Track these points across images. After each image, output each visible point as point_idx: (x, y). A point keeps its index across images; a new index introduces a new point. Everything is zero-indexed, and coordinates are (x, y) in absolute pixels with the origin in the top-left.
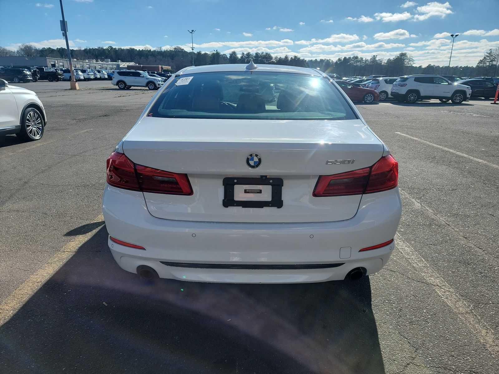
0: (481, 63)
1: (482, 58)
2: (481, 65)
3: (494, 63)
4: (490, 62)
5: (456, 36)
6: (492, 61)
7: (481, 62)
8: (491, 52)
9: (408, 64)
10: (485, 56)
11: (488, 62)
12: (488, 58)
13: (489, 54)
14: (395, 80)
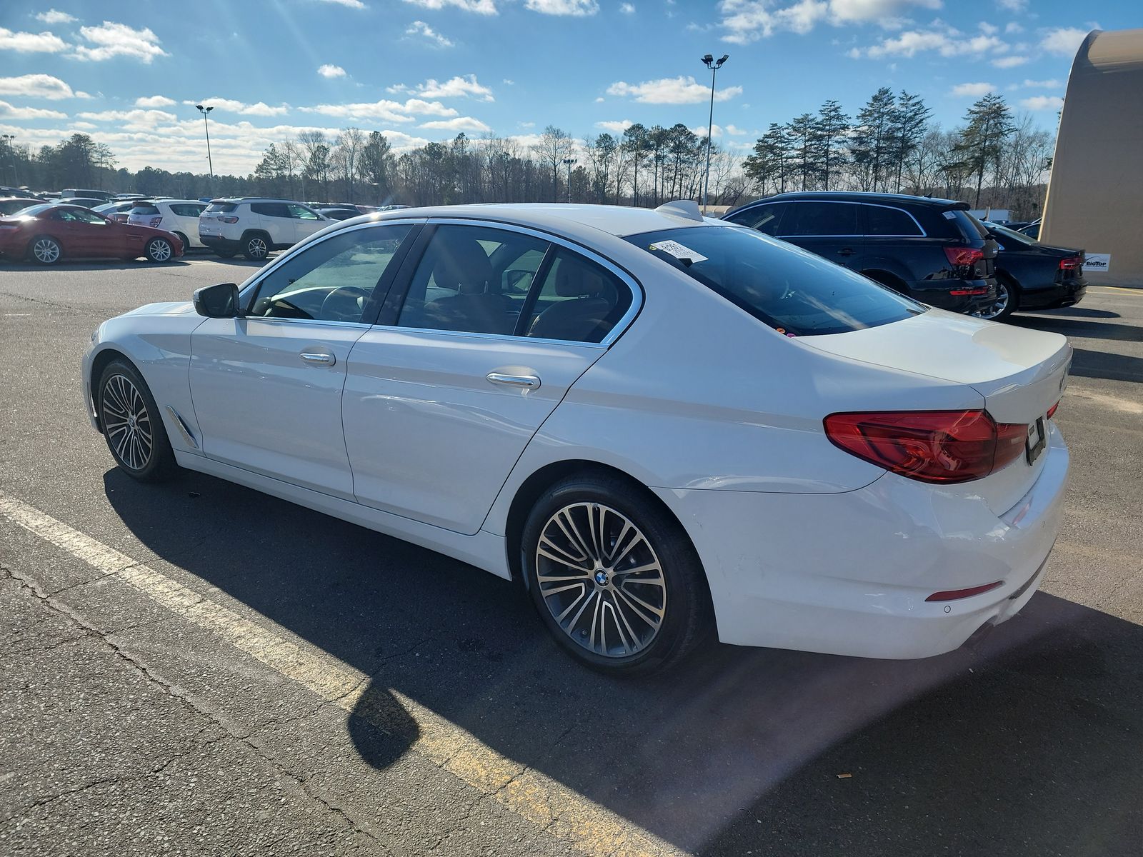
0: (262, 172)
1: (260, 161)
2: (263, 175)
3: (287, 173)
4: (277, 170)
5: (209, 109)
6: (280, 168)
7: (260, 169)
8: (274, 150)
9: (102, 163)
10: (264, 157)
11: (274, 169)
12: (273, 162)
13: (271, 154)
14: (203, 208)
